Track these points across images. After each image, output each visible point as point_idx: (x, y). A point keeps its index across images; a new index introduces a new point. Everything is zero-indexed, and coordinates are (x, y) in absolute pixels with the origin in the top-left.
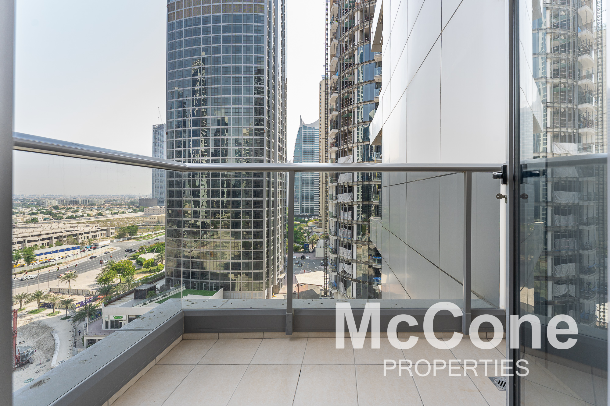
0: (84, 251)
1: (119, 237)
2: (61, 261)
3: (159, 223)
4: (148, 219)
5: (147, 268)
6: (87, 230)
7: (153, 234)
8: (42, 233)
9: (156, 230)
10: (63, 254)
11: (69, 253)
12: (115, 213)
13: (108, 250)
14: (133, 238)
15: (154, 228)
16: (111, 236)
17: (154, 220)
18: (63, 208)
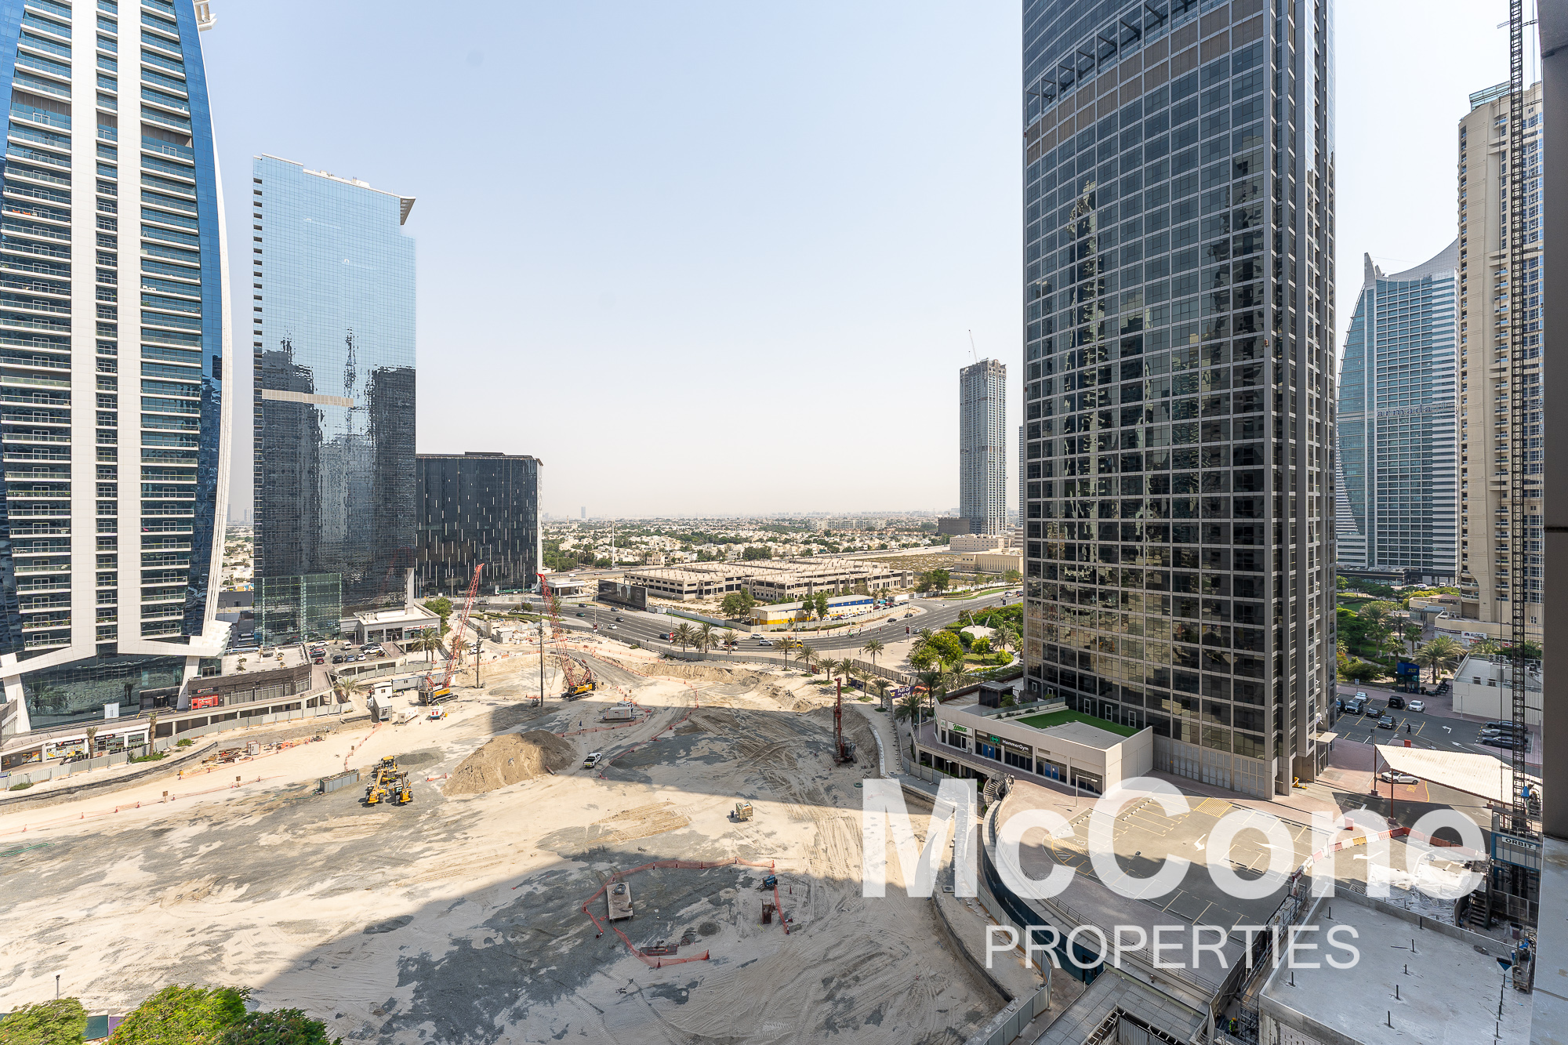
0: (877, 608)
1: (922, 589)
2: (854, 620)
3: (979, 569)
4: (958, 560)
5: (979, 653)
6: (877, 572)
7: (972, 589)
8: (826, 572)
9: (977, 583)
10: (854, 609)
11: (862, 607)
12: (904, 546)
13: (911, 612)
14: (943, 595)
15: (975, 579)
16: (908, 587)
17: (970, 562)
18: (836, 535)
